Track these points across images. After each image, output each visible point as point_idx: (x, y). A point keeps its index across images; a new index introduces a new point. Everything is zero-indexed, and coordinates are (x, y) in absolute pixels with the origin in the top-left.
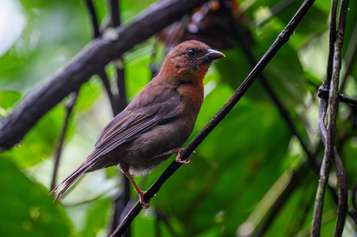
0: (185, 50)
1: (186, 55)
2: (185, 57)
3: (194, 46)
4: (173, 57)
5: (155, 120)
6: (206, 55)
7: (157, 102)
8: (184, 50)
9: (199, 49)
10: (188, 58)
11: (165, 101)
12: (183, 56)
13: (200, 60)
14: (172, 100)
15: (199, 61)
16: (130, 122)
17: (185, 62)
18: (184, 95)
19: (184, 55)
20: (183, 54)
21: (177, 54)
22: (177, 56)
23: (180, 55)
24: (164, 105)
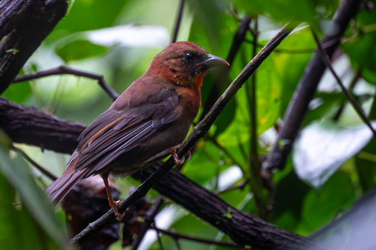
0: (183, 53)
1: (183, 58)
2: (182, 61)
3: (194, 49)
4: (167, 59)
5: (153, 126)
6: (206, 60)
7: (152, 103)
8: (181, 53)
9: (199, 53)
10: (185, 62)
11: (161, 101)
12: (179, 59)
13: (199, 65)
14: (169, 100)
15: (198, 67)
16: (123, 126)
17: (181, 66)
18: (183, 96)
19: (181, 59)
20: (180, 57)
21: (172, 56)
22: (171, 58)
23: (176, 58)
24: (161, 107)
